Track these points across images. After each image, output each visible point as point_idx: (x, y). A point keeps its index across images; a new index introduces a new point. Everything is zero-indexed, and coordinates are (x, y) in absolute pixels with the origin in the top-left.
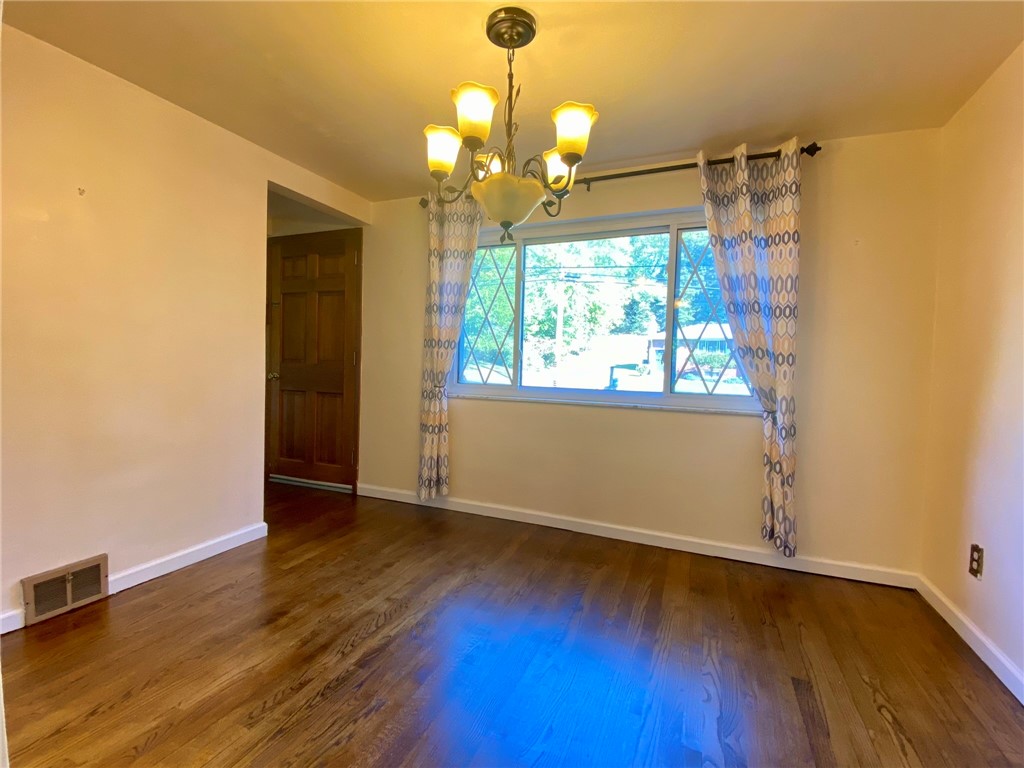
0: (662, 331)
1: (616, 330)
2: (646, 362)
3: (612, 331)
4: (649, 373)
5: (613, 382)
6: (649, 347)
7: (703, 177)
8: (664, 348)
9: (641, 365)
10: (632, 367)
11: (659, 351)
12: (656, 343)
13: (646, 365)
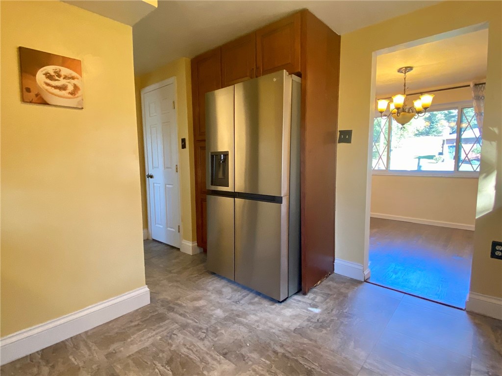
0: (453, 133)
1: (420, 134)
2: (441, 154)
3: (416, 135)
4: (443, 161)
5: (419, 167)
6: (443, 144)
7: (473, 92)
8: (455, 144)
9: (437, 156)
10: (431, 157)
11: (451, 146)
12: (449, 141)
13: (441, 156)
